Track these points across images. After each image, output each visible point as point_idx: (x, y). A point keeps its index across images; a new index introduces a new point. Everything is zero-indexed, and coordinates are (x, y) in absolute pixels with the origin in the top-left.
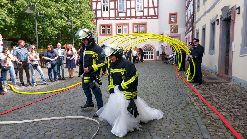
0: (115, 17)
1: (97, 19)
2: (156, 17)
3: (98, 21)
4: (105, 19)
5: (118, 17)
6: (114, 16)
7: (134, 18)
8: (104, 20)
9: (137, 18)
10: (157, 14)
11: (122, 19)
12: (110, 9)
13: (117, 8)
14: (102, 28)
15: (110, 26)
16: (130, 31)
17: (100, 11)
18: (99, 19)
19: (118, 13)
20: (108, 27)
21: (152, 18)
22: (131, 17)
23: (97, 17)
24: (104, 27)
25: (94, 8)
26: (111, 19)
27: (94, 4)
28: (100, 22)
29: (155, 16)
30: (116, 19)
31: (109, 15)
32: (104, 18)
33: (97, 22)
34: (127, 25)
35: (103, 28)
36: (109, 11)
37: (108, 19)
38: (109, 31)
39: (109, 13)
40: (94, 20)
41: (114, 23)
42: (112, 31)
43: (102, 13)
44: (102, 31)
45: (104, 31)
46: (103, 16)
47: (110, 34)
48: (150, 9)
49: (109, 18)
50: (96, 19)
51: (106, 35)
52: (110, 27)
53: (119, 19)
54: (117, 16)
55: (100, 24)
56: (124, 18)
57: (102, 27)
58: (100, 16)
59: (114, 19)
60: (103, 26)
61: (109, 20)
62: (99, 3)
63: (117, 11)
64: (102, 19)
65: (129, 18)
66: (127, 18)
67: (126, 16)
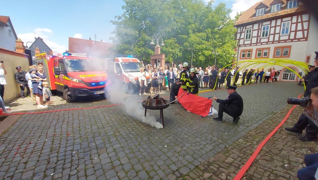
0: (257, 43)
1: (239, 46)
2: (304, 40)
6: (255, 42)
7: (277, 42)
9: (281, 42)
10: (306, 36)
12: (252, 37)
13: (259, 35)
14: (242, 53)
15: (250, 51)
16: (270, 54)
18: (241, 46)
19: (260, 39)
20: (248, 52)
21: (299, 41)
22: (273, 42)
24: (245, 52)
25: (238, 38)
26: (252, 45)
27: (238, 35)
28: (241, 48)
29: (304, 38)
30: (258, 44)
31: (251, 42)
32: (245, 45)
33: (239, 48)
34: (268, 48)
35: (244, 53)
36: (252, 39)
37: (249, 45)
38: (249, 55)
39: (251, 40)
40: (237, 47)
41: (254, 48)
42: (252, 55)
43: (244, 41)
45: (244, 55)
46: (245, 44)
47: (250, 57)
48: (298, 33)
49: (251, 45)
51: (246, 58)
52: (250, 52)
53: (260, 44)
54: (259, 42)
55: (241, 50)
56: (266, 43)
60: (243, 51)
61: (251, 46)
62: (243, 34)
63: (259, 38)
64: (244, 46)
65: (271, 43)
66: (269, 43)
67: (268, 41)
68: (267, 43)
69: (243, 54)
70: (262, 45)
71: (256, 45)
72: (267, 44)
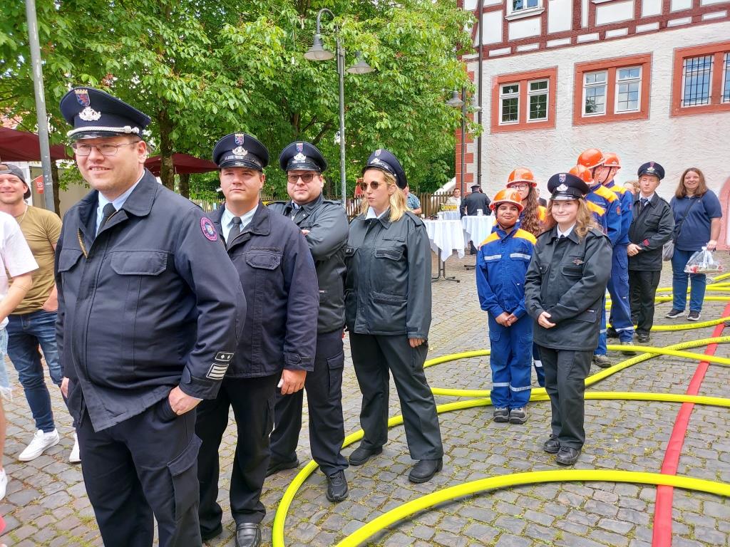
0: (575, 30)
1: (484, 52)
3: (484, 62)
4: (520, 49)
5: (591, 30)
6: (567, 26)
7: (688, 20)
8: (513, 53)
9: (706, 17)
11: (610, 34)
14: (502, 96)
15: (544, 79)
16: (653, 93)
17: (499, 14)
18: (492, 53)
19: (593, 7)
20: (534, 87)
22: (664, 20)
23: (485, 42)
24: (515, 89)
26: (550, 44)
28: (495, 68)
30: (581, 38)
31: (544, 25)
33: (484, 67)
34: (642, 62)
35: (511, 95)
36: (545, 5)
37: (536, 46)
38: (540, 107)
39: (544, 16)
40: (471, 60)
41: (564, 61)
42: (553, 104)
43: (506, 22)
44: (505, 110)
45: (510, 110)
46: (512, 36)
47: (545, 119)
49: (543, 40)
50: (476, 56)
51: (523, 127)
52: (543, 85)
53: (595, 36)
54: (585, 23)
55: (493, 78)
56: (624, 31)
57: (506, 90)
58: (498, 38)
59: (568, 41)
60: (508, 84)
61: (543, 48)
64: (508, 50)
65: (655, 26)
66: (640, 29)
67: (639, 19)
68: (631, 27)
69: (504, 101)
70: (603, 39)
71: (574, 44)
72: (632, 33)
